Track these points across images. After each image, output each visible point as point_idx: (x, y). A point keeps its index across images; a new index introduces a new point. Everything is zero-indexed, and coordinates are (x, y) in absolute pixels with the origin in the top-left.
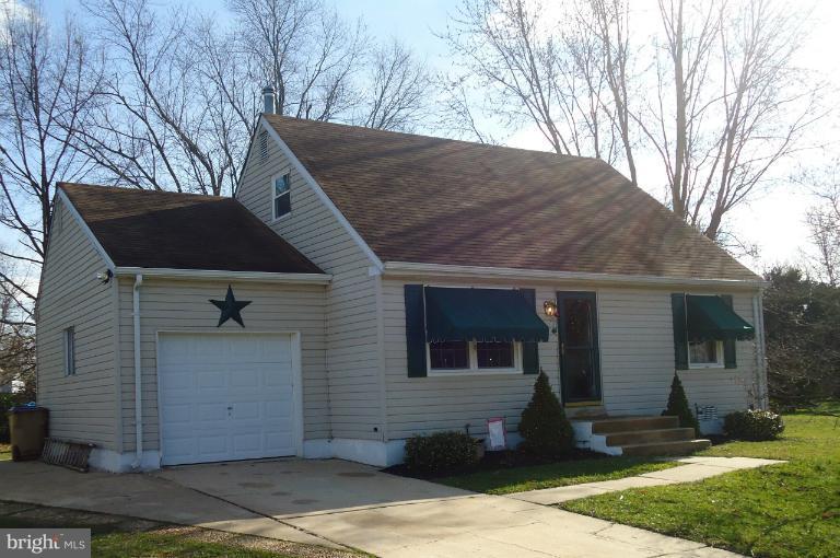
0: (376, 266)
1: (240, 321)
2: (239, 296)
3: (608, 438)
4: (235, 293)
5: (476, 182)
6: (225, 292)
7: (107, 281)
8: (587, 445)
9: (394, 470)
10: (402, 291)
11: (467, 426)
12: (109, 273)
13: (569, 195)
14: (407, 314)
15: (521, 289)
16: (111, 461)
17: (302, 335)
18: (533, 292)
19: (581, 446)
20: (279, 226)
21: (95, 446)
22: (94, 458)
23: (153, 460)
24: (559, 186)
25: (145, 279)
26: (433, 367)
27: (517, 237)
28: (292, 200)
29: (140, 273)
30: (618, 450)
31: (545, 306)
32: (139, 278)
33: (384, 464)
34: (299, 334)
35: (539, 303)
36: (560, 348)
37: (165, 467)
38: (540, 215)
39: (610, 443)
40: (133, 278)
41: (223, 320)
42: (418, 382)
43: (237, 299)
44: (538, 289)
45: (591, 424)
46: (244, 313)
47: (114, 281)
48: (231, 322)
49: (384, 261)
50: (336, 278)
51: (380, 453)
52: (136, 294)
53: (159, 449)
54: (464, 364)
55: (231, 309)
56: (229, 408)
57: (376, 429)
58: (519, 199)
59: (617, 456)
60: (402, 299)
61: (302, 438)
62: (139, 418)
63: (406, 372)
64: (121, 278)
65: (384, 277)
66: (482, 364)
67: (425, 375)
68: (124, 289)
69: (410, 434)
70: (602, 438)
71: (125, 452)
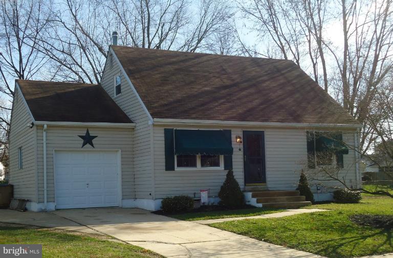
0: (151, 120)
1: (92, 145)
2: (92, 133)
3: (257, 200)
4: (90, 132)
5: (214, 77)
6: (85, 132)
7: (31, 127)
8: (250, 203)
9: (157, 213)
10: (163, 131)
11: (195, 194)
12: (33, 124)
13: (264, 81)
14: (165, 142)
15: (224, 130)
16: (34, 207)
17: (122, 151)
18: (230, 131)
19: (247, 203)
20: (117, 100)
21: (28, 201)
22: (28, 205)
23: (52, 206)
24: (260, 77)
25: (48, 126)
26: (178, 166)
27: (228, 105)
28: (122, 88)
29: (45, 124)
30: (260, 205)
31: (236, 138)
32: (45, 126)
33: (154, 210)
34: (120, 151)
35: (233, 137)
36: (244, 157)
37: (57, 210)
38: (244, 93)
39: (258, 202)
40: (43, 126)
41: (84, 145)
42: (170, 173)
43: (91, 135)
44: (232, 130)
45: (251, 193)
46: (94, 141)
47: (35, 128)
48: (88, 145)
49: (153, 118)
50: (138, 125)
51: (152, 204)
52: (44, 133)
53: (54, 202)
54: (194, 165)
55: (88, 139)
56: (88, 184)
57: (150, 194)
58: (235, 85)
59: (260, 208)
60: (163, 135)
61: (121, 198)
62: (45, 188)
63: (164, 168)
64: (37, 126)
65: (154, 125)
66: (202, 165)
67: (174, 170)
68: (39, 131)
69: (165, 197)
70: (255, 200)
71: (39, 202)
